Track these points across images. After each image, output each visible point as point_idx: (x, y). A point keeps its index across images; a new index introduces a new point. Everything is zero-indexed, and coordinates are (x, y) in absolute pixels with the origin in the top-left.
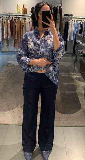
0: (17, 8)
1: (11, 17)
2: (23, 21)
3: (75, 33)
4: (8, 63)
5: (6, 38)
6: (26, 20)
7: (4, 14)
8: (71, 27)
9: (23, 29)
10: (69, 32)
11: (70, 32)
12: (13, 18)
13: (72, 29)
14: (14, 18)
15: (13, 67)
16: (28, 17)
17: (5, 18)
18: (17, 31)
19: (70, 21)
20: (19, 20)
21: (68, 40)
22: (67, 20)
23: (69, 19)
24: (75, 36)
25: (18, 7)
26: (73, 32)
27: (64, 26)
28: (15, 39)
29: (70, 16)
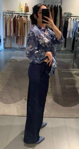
0: (20, 6)
1: (14, 15)
2: (25, 19)
3: (74, 31)
4: (11, 58)
5: (9, 35)
6: (28, 18)
7: (7, 12)
8: (71, 25)
9: (25, 27)
10: (68, 30)
13: (71, 27)
15: (16, 62)
17: (8, 16)
18: (19, 28)
19: (69, 20)
20: (22, 18)
21: (67, 37)
22: (66, 19)
23: (68, 17)
24: (74, 33)
26: (72, 30)
27: (63, 24)
28: (17, 36)
29: (70, 15)
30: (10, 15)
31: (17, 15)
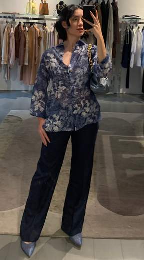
1: (17, 21)
2: (41, 29)
4: (9, 114)
5: (6, 63)
6: (47, 27)
7: (3, 15)
8: (138, 40)
9: (39, 45)
10: (132, 51)
11: (135, 52)
12: (20, 23)
13: (139, 45)
14: (22, 24)
15: (19, 123)
16: (51, 22)
17: (5, 24)
18: (27, 49)
19: (134, 30)
20: (34, 27)
21: (132, 66)
22: (128, 28)
23: (131, 25)
25: (31, 2)
26: (141, 51)
27: (123, 40)
28: (24, 65)
29: (135, 20)
30: (7, 22)
31: (23, 21)
